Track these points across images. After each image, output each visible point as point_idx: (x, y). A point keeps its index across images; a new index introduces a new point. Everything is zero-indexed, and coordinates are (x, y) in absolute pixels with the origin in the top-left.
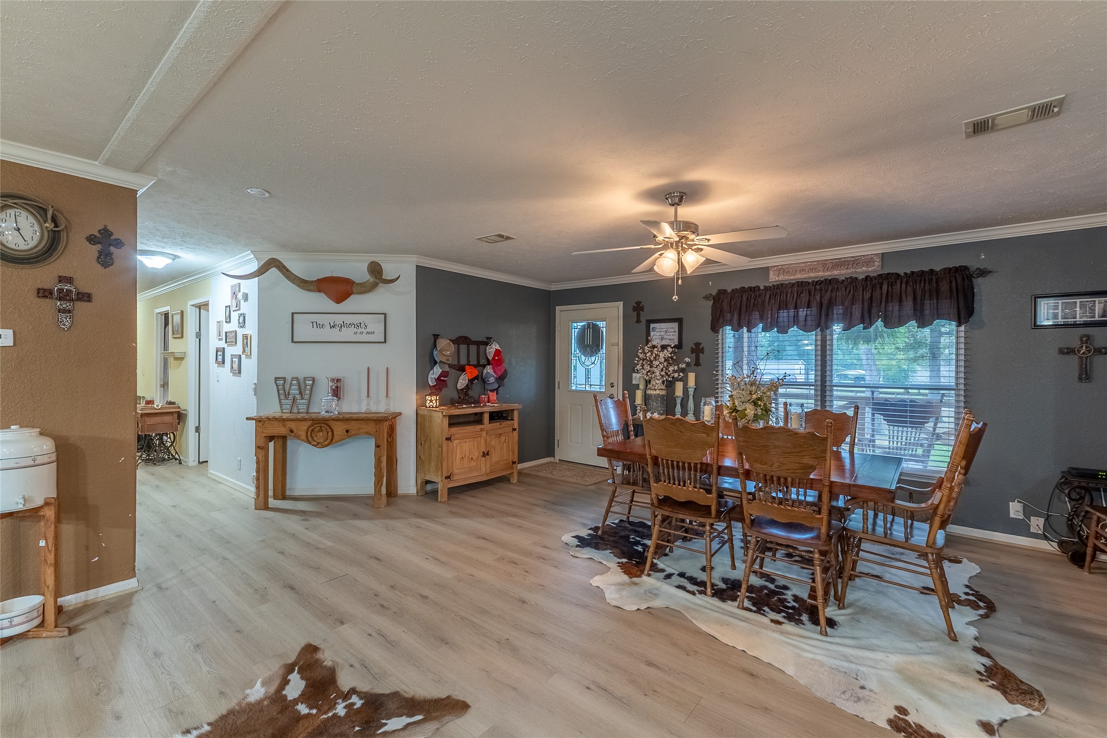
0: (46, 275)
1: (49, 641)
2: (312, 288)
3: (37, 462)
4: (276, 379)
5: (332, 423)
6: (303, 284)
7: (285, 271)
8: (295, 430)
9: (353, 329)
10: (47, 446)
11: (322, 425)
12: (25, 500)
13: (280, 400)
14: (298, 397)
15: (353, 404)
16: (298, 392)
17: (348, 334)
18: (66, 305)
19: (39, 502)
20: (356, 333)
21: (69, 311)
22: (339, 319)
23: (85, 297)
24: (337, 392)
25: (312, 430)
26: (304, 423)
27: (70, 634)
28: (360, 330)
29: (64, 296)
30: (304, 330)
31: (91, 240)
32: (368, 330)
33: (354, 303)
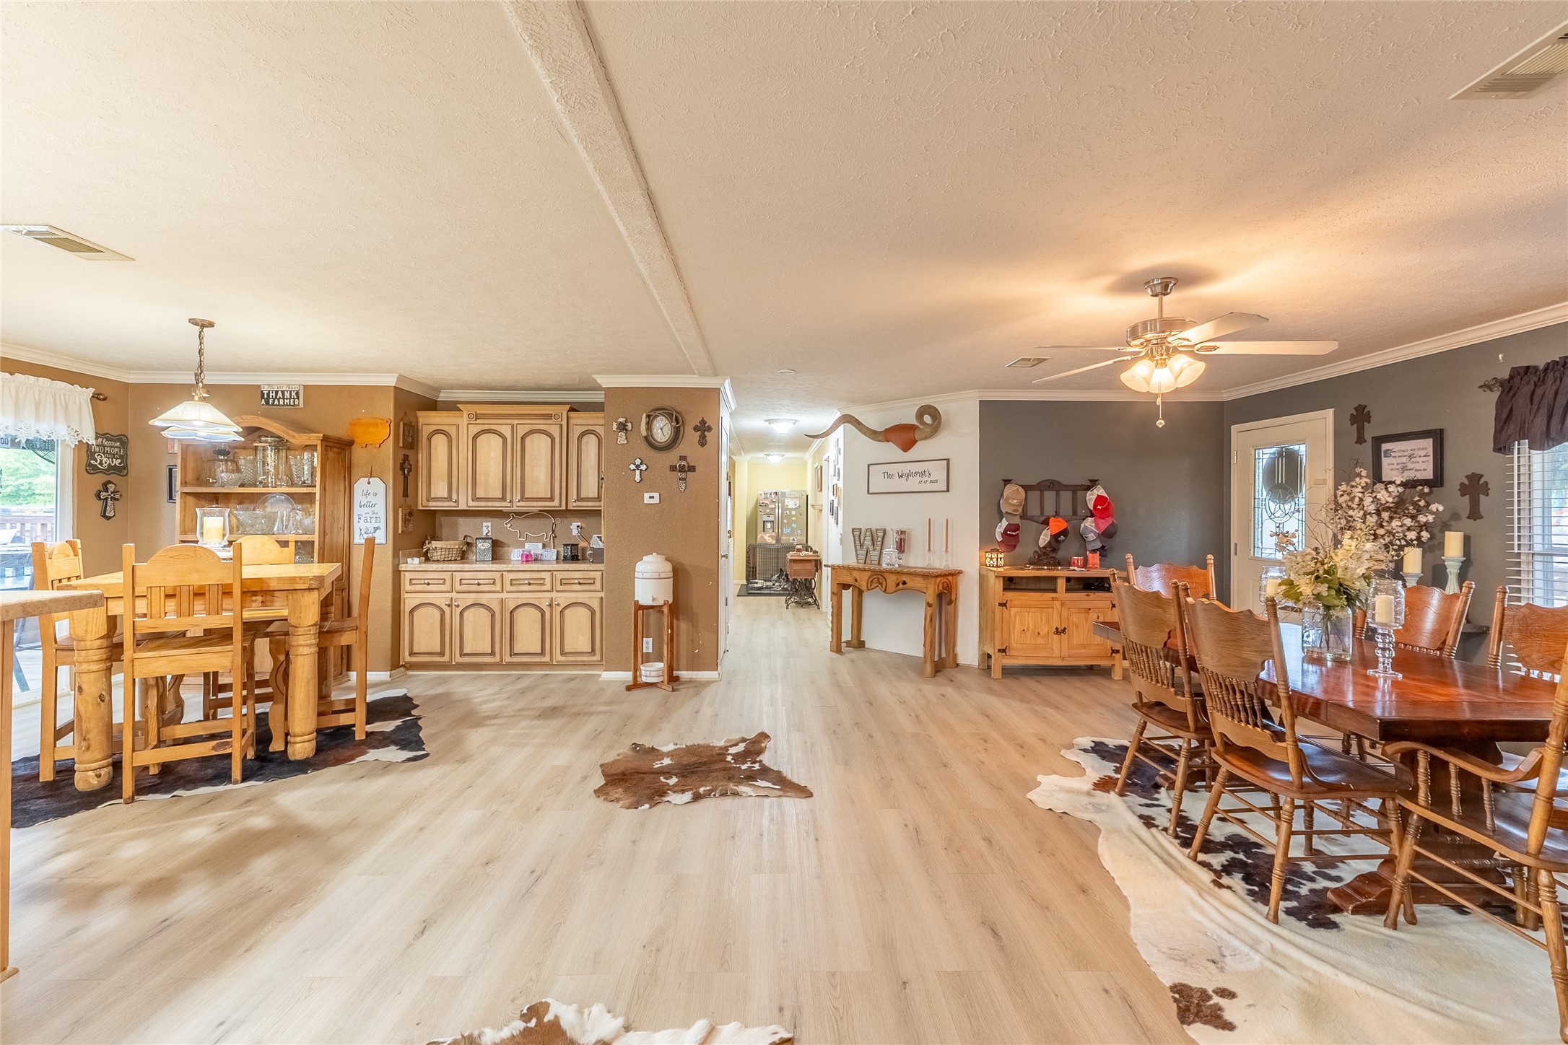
0: (672, 457)
1: (664, 691)
2: (881, 438)
3: (661, 577)
4: (853, 529)
5: (886, 575)
6: (873, 434)
7: (858, 425)
8: (858, 580)
9: (918, 478)
10: (668, 567)
11: (879, 576)
12: (653, 600)
13: (856, 551)
14: (871, 548)
15: (917, 559)
16: (870, 543)
17: (914, 484)
18: (683, 475)
19: (661, 603)
20: (920, 482)
21: (684, 479)
22: (905, 468)
23: (692, 469)
24: (901, 547)
25: (872, 581)
26: (865, 573)
27: (673, 691)
28: (924, 479)
29: (682, 469)
30: (879, 483)
31: (696, 429)
32: (932, 478)
33: (921, 450)
